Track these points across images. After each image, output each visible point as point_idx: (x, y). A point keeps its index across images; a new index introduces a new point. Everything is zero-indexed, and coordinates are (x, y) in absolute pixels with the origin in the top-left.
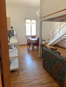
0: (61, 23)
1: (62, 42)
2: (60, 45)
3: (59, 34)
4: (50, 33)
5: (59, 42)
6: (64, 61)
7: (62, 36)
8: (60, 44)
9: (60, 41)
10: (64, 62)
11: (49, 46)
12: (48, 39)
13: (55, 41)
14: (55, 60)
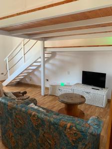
0: (27, 40)
1: (31, 76)
2: (28, 81)
3: (25, 62)
4: (6, 60)
5: (25, 77)
6: (61, 126)
7: (30, 66)
8: (27, 79)
9: (26, 74)
10: (61, 128)
11: (6, 86)
12: (2, 74)
13: (17, 77)
14: (37, 126)
